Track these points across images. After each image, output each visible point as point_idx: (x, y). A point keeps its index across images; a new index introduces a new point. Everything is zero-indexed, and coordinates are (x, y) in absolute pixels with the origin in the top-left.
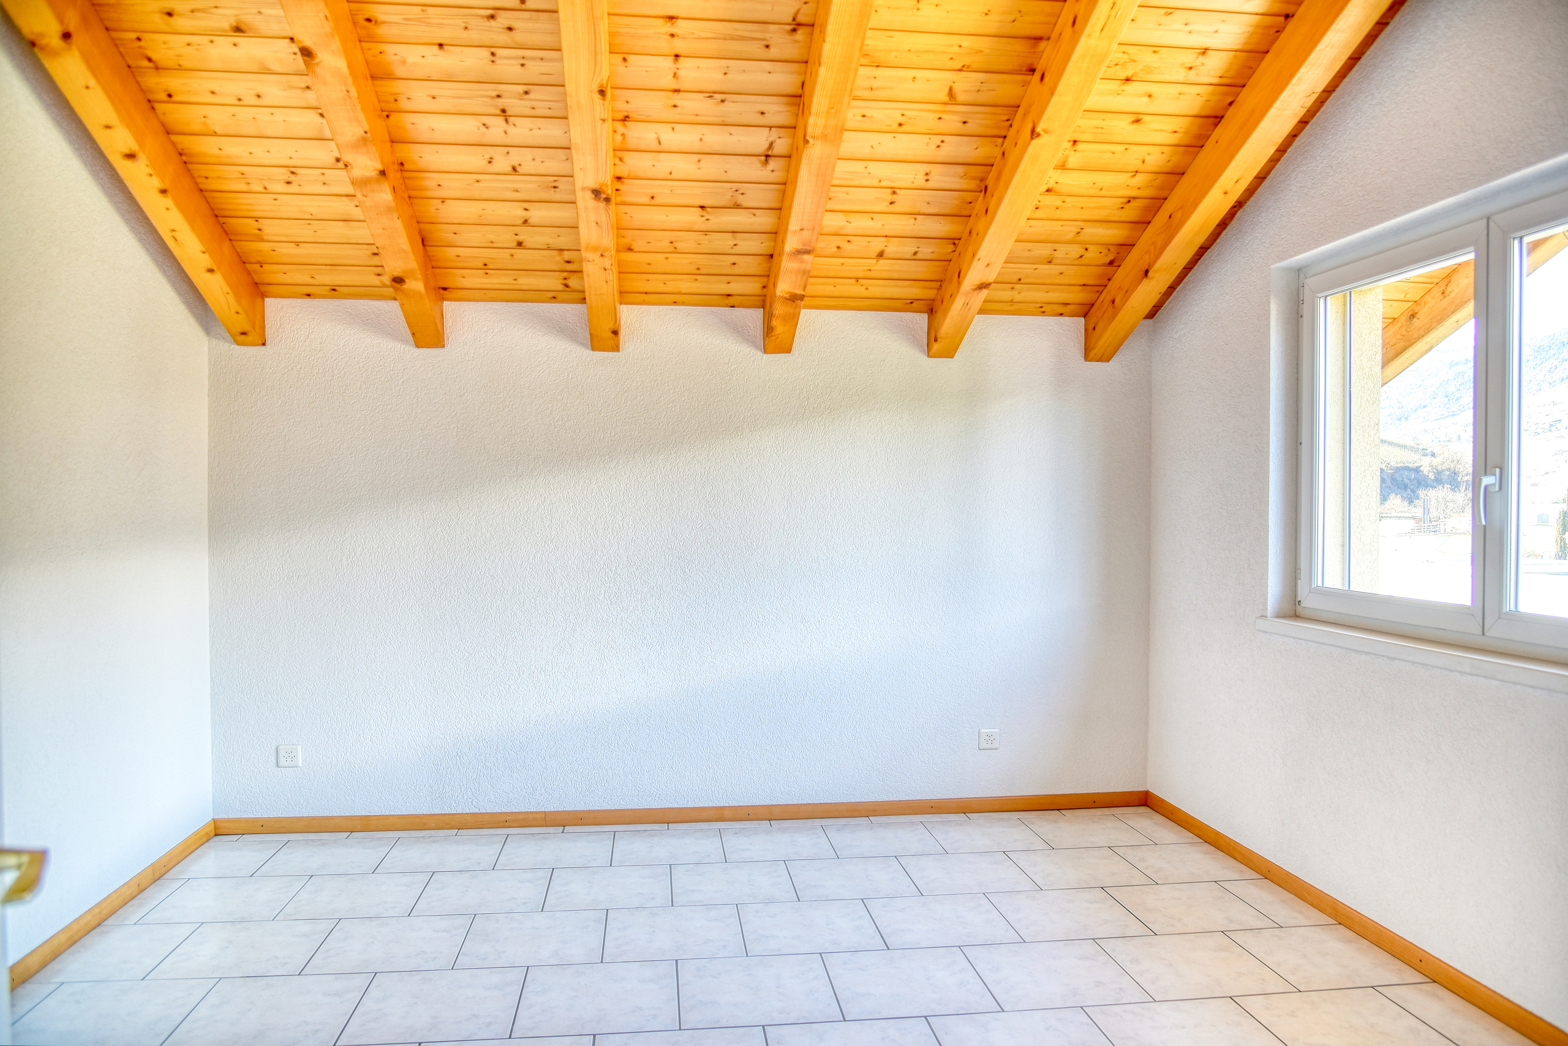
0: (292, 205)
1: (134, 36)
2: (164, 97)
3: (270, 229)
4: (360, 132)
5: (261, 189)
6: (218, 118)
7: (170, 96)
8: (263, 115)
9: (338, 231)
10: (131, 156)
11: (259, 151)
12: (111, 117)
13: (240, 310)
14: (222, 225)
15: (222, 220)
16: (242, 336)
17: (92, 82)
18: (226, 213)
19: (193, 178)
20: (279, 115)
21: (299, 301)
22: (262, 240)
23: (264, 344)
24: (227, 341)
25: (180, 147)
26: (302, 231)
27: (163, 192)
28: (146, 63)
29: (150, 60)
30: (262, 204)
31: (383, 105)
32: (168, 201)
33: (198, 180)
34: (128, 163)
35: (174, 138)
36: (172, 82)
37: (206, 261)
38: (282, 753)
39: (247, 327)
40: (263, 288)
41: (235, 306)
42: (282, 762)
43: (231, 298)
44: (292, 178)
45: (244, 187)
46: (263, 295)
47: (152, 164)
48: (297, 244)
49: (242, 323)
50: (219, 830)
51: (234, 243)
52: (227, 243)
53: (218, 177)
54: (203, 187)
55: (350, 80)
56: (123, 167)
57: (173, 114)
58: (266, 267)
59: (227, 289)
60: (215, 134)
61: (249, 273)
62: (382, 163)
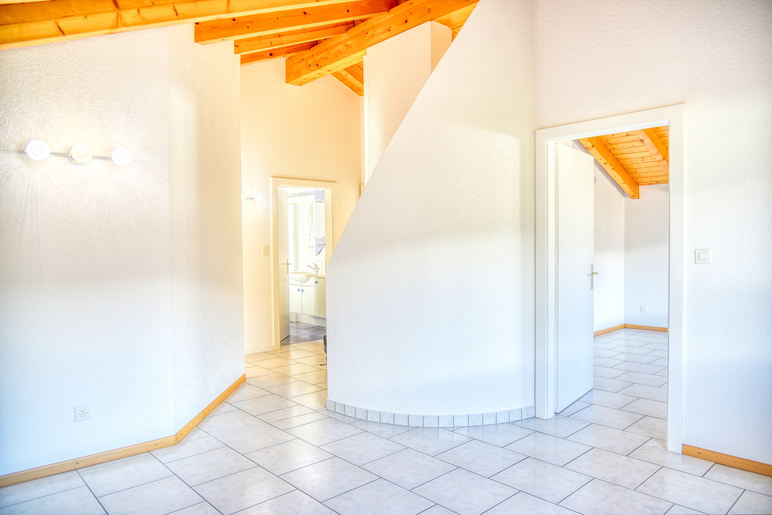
0: (644, 165)
1: (606, 140)
2: (613, 149)
3: (638, 170)
4: (656, 152)
5: (636, 163)
6: (624, 151)
7: (614, 149)
8: (635, 149)
9: (656, 168)
10: (606, 164)
11: (634, 155)
12: (602, 157)
13: (632, 191)
14: (627, 171)
15: (627, 170)
16: (633, 197)
17: (598, 152)
18: (626, 169)
19: (619, 163)
20: (638, 148)
21: (648, 186)
22: (637, 173)
23: (639, 198)
24: (629, 198)
25: (616, 157)
26: (647, 170)
27: (613, 169)
28: (609, 144)
29: (609, 143)
30: (636, 166)
31: (663, 142)
32: (614, 171)
33: (621, 163)
34: (605, 165)
35: (615, 156)
36: (614, 146)
37: (623, 181)
38: (642, 308)
39: (634, 195)
40: (638, 184)
41: (631, 190)
42: (642, 310)
43: (630, 189)
44: (643, 159)
45: (632, 163)
46: (638, 185)
47: (610, 164)
48: (646, 173)
49: (633, 194)
50: (625, 327)
51: (630, 175)
52: (628, 175)
53: (625, 162)
54: (622, 164)
55: (652, 143)
56: (604, 166)
57: (614, 152)
58: (638, 179)
59: (628, 187)
60: (624, 154)
61: (634, 181)
62: (663, 156)
